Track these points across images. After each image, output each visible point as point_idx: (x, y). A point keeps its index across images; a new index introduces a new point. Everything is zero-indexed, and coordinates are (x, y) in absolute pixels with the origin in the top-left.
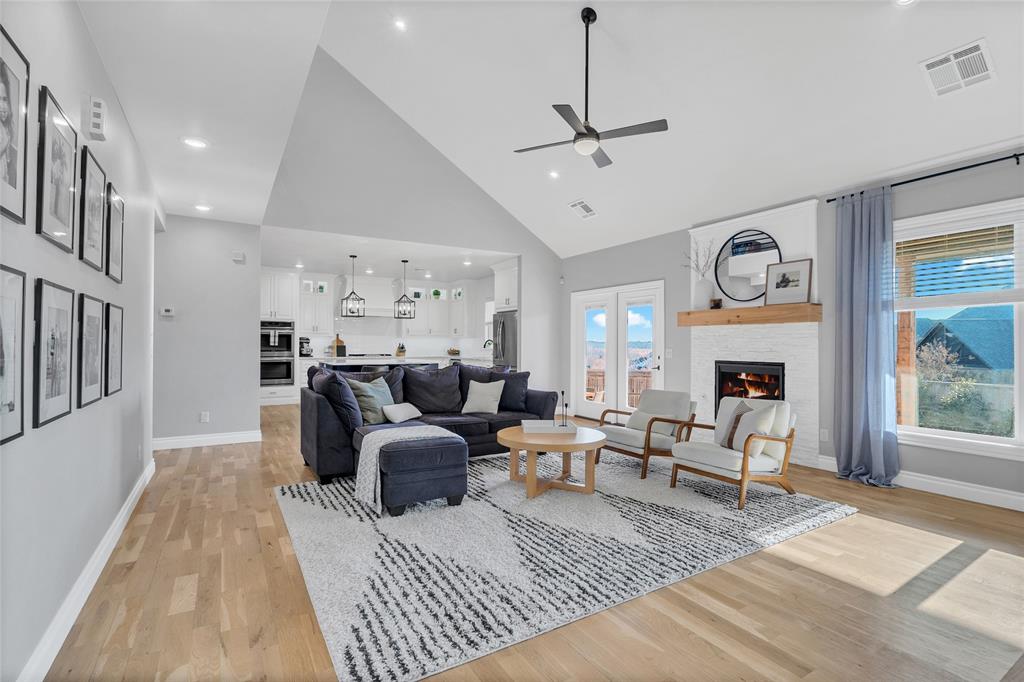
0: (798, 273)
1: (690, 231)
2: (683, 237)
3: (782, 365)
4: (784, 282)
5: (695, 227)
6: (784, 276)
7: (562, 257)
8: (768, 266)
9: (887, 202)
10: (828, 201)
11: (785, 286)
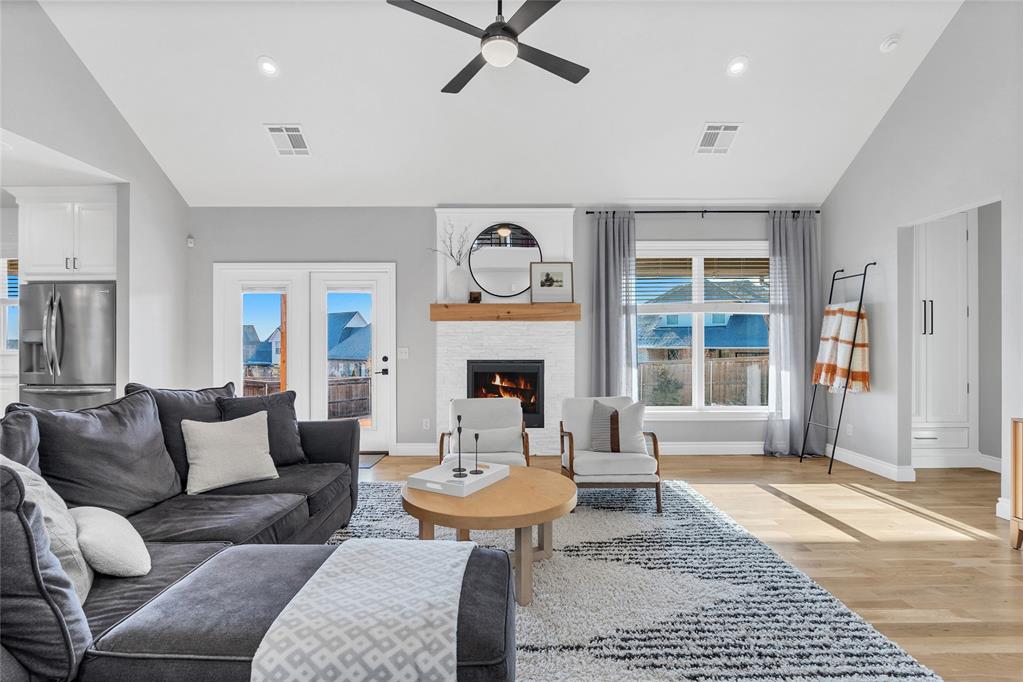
0: (561, 274)
1: (436, 210)
2: (428, 215)
3: (542, 362)
4: (548, 281)
5: (441, 206)
6: (548, 275)
7: (191, 204)
8: (531, 263)
9: (632, 225)
10: (587, 213)
11: (550, 285)
